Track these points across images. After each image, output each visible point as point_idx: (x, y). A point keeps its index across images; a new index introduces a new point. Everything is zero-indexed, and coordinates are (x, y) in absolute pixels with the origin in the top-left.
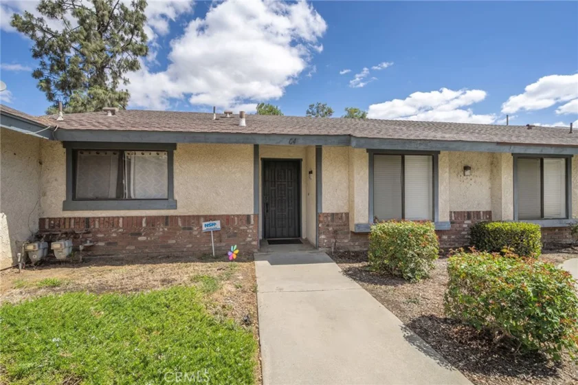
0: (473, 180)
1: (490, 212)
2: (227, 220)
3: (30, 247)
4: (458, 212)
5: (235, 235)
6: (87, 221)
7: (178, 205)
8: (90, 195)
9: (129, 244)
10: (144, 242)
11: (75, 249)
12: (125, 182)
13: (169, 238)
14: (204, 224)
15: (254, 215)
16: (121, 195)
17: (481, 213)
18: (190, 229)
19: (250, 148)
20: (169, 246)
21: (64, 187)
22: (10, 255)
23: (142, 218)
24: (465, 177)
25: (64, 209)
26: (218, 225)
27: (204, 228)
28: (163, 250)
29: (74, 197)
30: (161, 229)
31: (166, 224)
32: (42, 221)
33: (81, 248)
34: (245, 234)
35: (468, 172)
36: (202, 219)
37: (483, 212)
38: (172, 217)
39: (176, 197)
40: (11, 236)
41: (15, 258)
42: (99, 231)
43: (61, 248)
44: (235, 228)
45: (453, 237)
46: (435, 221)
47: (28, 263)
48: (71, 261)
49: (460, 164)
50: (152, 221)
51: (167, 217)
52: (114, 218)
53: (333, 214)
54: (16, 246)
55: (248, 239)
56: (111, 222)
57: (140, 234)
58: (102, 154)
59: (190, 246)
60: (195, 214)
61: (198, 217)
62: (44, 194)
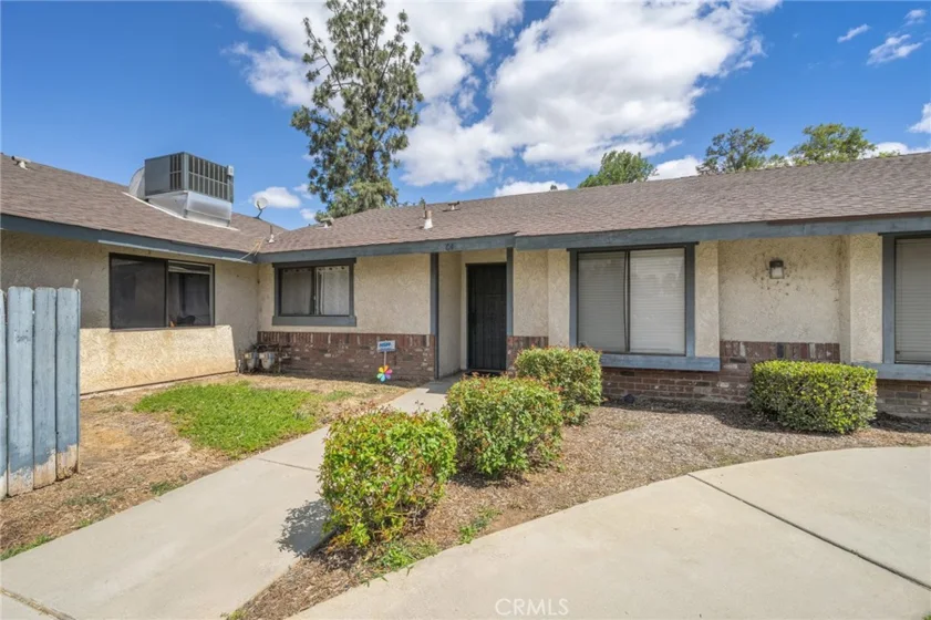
0: (793, 286)
1: (837, 346)
2: (402, 340)
3: (247, 356)
4: (753, 343)
5: (410, 358)
6: (288, 335)
7: (358, 322)
8: (291, 311)
9: (318, 360)
10: (329, 359)
11: (276, 362)
12: (316, 298)
13: (350, 356)
14: (379, 343)
15: (431, 335)
16: (313, 312)
17: (812, 347)
18: (368, 348)
19: (427, 257)
20: (349, 366)
21: (273, 304)
22: (234, 361)
23: (328, 334)
24: (772, 281)
25: (273, 324)
26: (392, 345)
27: (379, 348)
28: (344, 369)
29: (280, 312)
30: (343, 347)
31: (347, 342)
32: (259, 333)
33: (280, 360)
34: (420, 357)
35: (777, 272)
36: (378, 338)
37: (818, 346)
38: (352, 334)
39: (356, 314)
40: (235, 345)
41: (237, 364)
42: (296, 346)
43: (267, 359)
44: (411, 350)
45: (741, 386)
46: (688, 355)
47: (245, 370)
48: (272, 372)
49: (760, 257)
50: (336, 337)
51: (348, 335)
52: (307, 333)
53: (528, 338)
54: (239, 353)
55: (424, 364)
56: (304, 337)
57: (326, 351)
58: (301, 271)
59: (367, 366)
60: (373, 332)
61: (374, 336)
62: (261, 310)
